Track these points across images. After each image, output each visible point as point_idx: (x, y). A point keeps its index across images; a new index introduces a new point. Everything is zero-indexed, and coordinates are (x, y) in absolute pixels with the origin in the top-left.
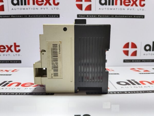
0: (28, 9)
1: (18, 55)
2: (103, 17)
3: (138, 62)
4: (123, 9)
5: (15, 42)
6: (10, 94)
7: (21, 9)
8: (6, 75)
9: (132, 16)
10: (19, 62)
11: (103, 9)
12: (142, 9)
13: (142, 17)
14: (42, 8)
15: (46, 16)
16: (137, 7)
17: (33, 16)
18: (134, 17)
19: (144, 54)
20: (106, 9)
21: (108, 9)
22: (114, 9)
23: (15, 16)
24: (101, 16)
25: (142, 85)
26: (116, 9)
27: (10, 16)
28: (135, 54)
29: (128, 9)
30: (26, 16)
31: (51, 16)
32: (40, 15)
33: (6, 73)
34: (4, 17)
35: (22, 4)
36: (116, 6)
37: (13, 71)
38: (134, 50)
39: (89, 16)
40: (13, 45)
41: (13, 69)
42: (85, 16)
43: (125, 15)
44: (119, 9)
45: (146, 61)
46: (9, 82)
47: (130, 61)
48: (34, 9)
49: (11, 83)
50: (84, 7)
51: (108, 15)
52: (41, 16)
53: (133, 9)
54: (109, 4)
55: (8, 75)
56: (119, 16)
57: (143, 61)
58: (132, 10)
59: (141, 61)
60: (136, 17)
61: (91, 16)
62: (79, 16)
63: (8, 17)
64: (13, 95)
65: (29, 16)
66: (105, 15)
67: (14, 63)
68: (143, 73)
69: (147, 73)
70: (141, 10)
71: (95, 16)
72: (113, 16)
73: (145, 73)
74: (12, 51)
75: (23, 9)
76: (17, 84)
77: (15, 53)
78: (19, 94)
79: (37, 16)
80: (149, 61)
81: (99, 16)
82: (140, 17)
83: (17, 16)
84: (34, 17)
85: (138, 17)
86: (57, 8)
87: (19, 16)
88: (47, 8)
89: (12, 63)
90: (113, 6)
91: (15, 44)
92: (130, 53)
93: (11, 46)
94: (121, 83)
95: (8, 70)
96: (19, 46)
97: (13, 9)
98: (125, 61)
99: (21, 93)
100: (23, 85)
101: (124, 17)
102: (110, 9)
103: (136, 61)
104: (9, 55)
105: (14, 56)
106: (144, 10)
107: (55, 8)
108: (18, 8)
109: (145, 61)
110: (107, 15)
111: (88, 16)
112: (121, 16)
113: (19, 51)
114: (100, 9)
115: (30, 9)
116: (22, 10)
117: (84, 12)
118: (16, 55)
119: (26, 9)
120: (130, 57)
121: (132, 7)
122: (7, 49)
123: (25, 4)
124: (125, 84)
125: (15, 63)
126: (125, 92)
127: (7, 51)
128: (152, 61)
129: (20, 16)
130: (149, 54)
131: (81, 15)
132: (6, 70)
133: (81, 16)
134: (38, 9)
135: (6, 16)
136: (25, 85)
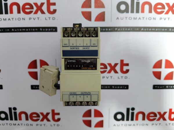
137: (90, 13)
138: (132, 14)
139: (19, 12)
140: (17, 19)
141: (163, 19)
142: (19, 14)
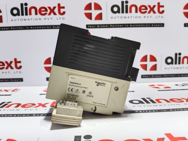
0: (30, 19)
1: (20, 72)
2: (116, 27)
3: (159, 77)
4: (139, 17)
5: (15, 58)
6: (8, 115)
7: (21, 20)
8: (6, 95)
9: (149, 25)
10: (21, 80)
11: (116, 18)
12: (162, 17)
13: (162, 25)
14: (46, 19)
15: (50, 27)
16: (155, 14)
17: (36, 27)
18: (152, 25)
19: (166, 68)
20: (119, 18)
21: (121, 17)
22: (128, 17)
23: (16, 28)
24: (113, 26)
25: (158, 104)
26: (130, 17)
27: (9, 28)
28: (154, 68)
29: (145, 17)
30: (28, 28)
31: (56, 27)
32: (43, 26)
33: (5, 93)
34: (3, 29)
35: (23, 15)
36: (131, 14)
37: (13, 91)
38: (154, 63)
39: (100, 26)
40: (13, 60)
41: (13, 88)
42: (95, 26)
43: (141, 24)
44: (135, 17)
45: (168, 76)
46: (7, 103)
47: (149, 76)
48: (37, 19)
49: (10, 104)
50: (94, 16)
51: (122, 24)
52: (45, 27)
53: (151, 17)
54: (123, 12)
55: (7, 95)
56: (135, 25)
57: (164, 76)
58: (149, 17)
59: (162, 76)
60: (154, 25)
61: (102, 26)
62: (89, 26)
63: (7, 29)
64: (11, 116)
65: (32, 28)
66: (118, 25)
67: (14, 81)
68: (162, 90)
69: (167, 90)
70: (160, 17)
71: (106, 26)
72: (127, 26)
73: (164, 90)
74: (12, 68)
75: (24, 19)
76: (16, 105)
77: (15, 70)
78: (18, 115)
79: (40, 27)
80: (171, 76)
81: (111, 26)
82: (159, 25)
83: (17, 28)
84: (37, 29)
85: (156, 25)
86: (63, 18)
87: (19, 28)
88: (51, 18)
89: (12, 81)
90: (127, 14)
91: (15, 59)
92: (149, 67)
93: (11, 62)
94: (134, 102)
95: (7, 90)
96: (20, 62)
97: (12, 20)
98: (144, 76)
99: (20, 115)
100: (24, 106)
101: (141, 26)
102: (124, 17)
103: (156, 76)
104: (9, 72)
105: (14, 73)
106: (164, 18)
107: (60, 18)
108: (18, 19)
109: (166, 76)
110: (120, 25)
111: (98, 26)
112: (137, 25)
113: (20, 67)
114: (112, 18)
115: (33, 19)
116: (23, 21)
117: (94, 22)
118: (17, 72)
119: (27, 19)
120: (148, 72)
121: (149, 15)
122: (6, 65)
123: (26, 14)
124: (138, 102)
125: (16, 81)
126: (136, 112)
127: (7, 68)
128: (175, 76)
129: (21, 28)
130: (171, 68)
131: (90, 25)
132: (5, 89)
133: (91, 27)
134: (41, 20)
135: (5, 29)
136: (26, 106)
137: (91, 14)
138: (123, 14)
139: (36, 14)
140: (35, 19)
141: (146, 17)
142: (36, 16)
